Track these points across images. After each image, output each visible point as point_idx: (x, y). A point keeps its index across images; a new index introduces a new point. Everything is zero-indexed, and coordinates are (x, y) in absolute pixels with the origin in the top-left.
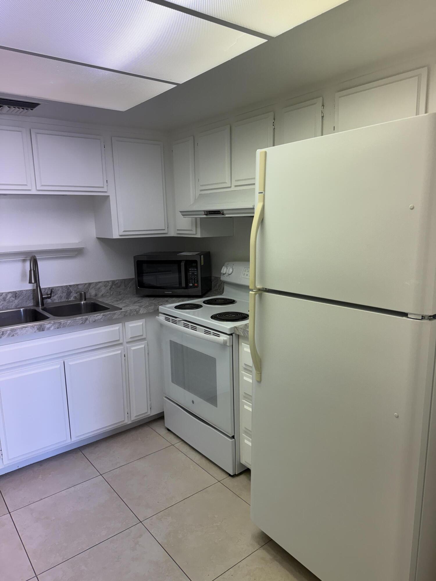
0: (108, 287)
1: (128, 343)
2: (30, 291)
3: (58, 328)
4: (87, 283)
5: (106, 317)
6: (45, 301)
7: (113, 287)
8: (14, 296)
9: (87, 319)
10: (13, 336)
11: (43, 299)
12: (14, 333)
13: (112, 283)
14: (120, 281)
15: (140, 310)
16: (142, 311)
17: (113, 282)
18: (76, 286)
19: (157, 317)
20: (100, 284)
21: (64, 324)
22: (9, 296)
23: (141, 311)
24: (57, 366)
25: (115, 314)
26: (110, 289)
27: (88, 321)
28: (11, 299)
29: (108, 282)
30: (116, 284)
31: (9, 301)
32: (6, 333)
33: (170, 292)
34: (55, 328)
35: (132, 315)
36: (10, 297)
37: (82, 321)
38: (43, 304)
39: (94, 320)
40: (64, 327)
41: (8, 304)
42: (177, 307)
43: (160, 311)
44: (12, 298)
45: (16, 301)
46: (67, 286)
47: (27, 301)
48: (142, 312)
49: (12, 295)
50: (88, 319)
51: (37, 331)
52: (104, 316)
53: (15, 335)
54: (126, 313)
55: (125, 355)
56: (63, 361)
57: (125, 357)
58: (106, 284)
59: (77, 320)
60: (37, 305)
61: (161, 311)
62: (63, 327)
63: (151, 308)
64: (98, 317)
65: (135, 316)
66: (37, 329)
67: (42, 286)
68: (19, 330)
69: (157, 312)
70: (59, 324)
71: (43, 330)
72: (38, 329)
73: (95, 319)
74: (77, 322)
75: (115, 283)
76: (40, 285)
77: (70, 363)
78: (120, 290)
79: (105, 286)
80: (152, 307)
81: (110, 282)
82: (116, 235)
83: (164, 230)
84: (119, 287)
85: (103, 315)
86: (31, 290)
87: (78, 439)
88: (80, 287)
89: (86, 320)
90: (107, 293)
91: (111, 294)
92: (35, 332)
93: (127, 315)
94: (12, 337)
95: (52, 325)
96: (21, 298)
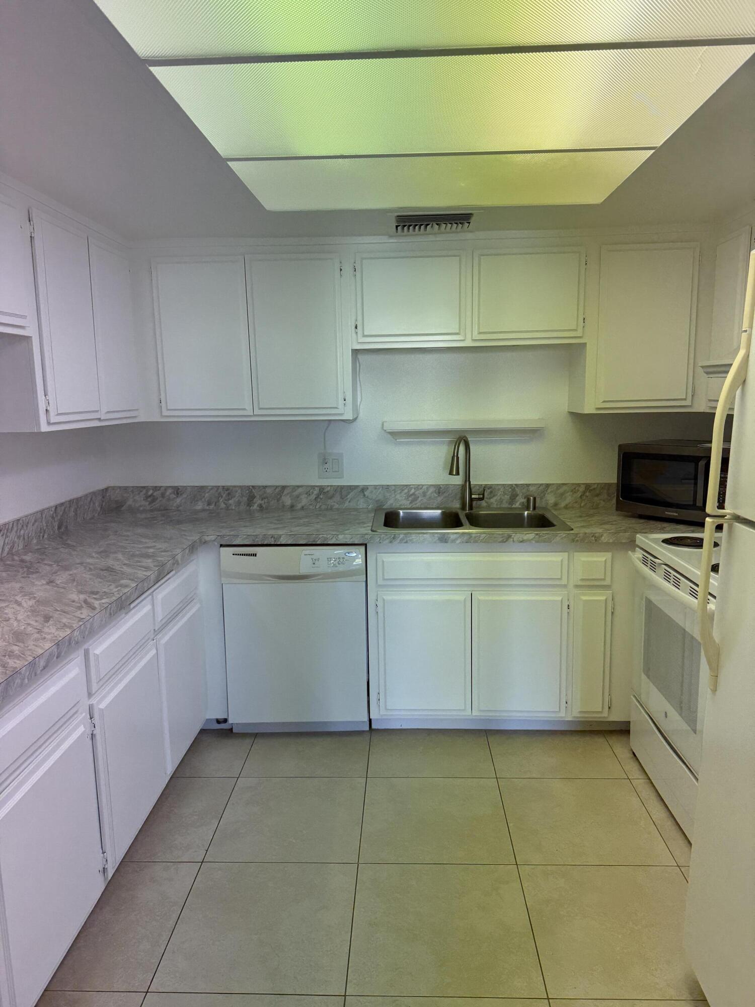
0: (578, 493)
1: (577, 586)
2: (458, 487)
3: (467, 542)
4: (543, 484)
5: (541, 538)
6: (474, 503)
7: (587, 494)
8: (437, 491)
9: (509, 536)
10: (406, 542)
11: (471, 500)
12: (408, 539)
13: (586, 487)
14: (599, 486)
15: (602, 536)
16: (605, 539)
17: (588, 487)
18: (525, 486)
19: (630, 552)
20: (565, 488)
21: (475, 537)
22: (432, 490)
23: (603, 538)
24: (461, 596)
25: (557, 536)
26: (581, 497)
27: (512, 539)
28: (433, 495)
29: (579, 485)
30: (591, 490)
31: (430, 497)
32: (398, 538)
33: (675, 514)
34: (463, 542)
35: (586, 541)
36: (432, 493)
37: (502, 537)
38: (471, 508)
39: (521, 540)
40: (476, 542)
41: (429, 502)
42: (666, 541)
43: (638, 542)
44: (435, 494)
45: (439, 499)
46: (511, 485)
47: (453, 500)
48: (607, 540)
49: (435, 489)
50: (513, 537)
51: (437, 541)
52: (537, 536)
53: (409, 541)
54: (576, 537)
55: (568, 606)
56: (470, 592)
57: (568, 608)
58: (575, 489)
59: (495, 535)
60: (463, 508)
61: (639, 544)
62: (473, 542)
63: (624, 537)
64: (527, 535)
65: (592, 543)
66: (437, 539)
67: (473, 482)
68: (414, 535)
69: (632, 545)
70: (469, 536)
71: (446, 542)
72: (439, 539)
73: (523, 539)
74: (495, 538)
75: (591, 488)
76: (471, 480)
77: (482, 598)
78: (598, 502)
79: (572, 491)
80: (627, 534)
81: (582, 486)
82: (589, 409)
83: (685, 399)
84: (597, 495)
85: (537, 534)
86: (460, 485)
87: (483, 714)
88: (531, 489)
89: (508, 538)
90: (576, 502)
91: (582, 505)
92: (435, 542)
93: (577, 540)
94: (405, 544)
95: (460, 536)
96: (445, 495)
